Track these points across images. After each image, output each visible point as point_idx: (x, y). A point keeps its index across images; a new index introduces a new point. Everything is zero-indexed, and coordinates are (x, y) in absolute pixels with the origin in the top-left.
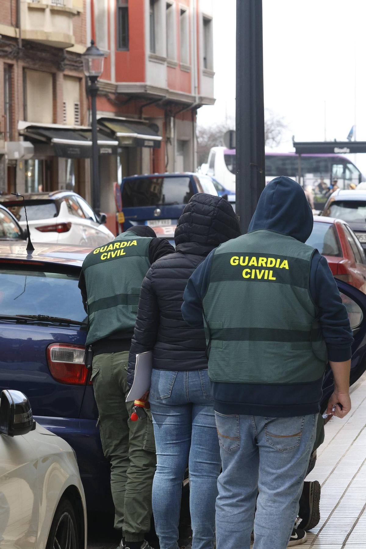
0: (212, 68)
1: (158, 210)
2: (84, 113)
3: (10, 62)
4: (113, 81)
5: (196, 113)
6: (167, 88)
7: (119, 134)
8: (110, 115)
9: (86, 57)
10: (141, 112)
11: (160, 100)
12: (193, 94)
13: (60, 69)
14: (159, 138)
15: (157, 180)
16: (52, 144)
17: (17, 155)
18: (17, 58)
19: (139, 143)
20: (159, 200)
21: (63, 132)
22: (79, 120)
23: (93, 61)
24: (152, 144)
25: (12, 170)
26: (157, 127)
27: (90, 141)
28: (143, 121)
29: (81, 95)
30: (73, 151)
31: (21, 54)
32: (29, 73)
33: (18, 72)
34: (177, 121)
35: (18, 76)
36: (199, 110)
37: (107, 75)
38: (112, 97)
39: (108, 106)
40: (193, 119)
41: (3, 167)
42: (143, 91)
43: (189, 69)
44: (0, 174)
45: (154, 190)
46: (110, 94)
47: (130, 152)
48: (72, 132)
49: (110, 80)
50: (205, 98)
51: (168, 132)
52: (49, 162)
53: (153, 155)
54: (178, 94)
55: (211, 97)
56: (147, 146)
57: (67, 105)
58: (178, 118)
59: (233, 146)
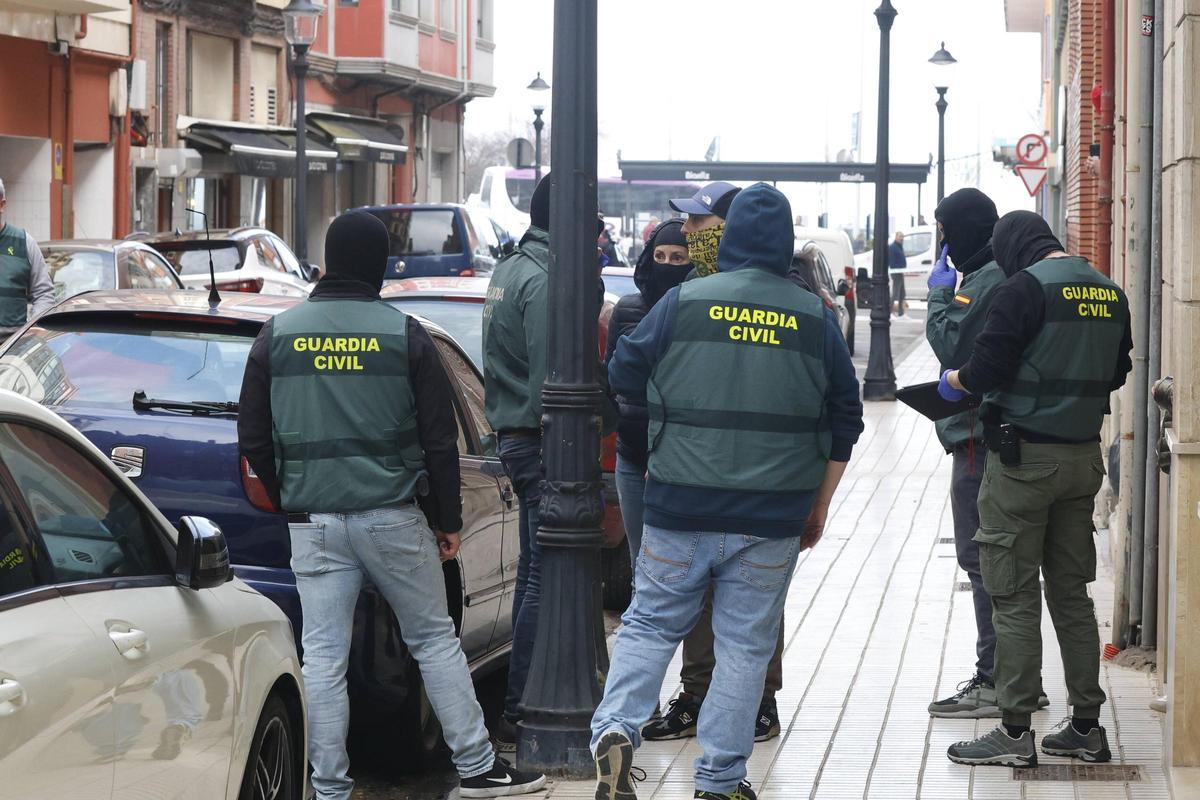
0: (490, 37)
1: (402, 264)
2: (284, 105)
3: (166, 19)
4: (331, 55)
5: (464, 110)
6: (418, 68)
7: (339, 140)
8: (325, 109)
9: (290, 14)
10: (375, 106)
11: (407, 86)
12: (459, 79)
13: (246, 33)
14: (404, 148)
15: (400, 216)
16: (231, 154)
17: (174, 171)
18: (177, 13)
19: (372, 155)
20: (403, 247)
21: (249, 135)
22: (275, 116)
23: (300, 19)
24: (391, 157)
25: (166, 195)
26: (401, 131)
27: (292, 149)
28: (377, 119)
29: (279, 76)
30: (265, 165)
31: (184, 8)
32: (195, 38)
33: (178, 36)
34: (432, 120)
35: (178, 43)
36: (468, 105)
37: (322, 44)
38: (329, 80)
39: (321, 94)
40: (458, 119)
41: (152, 189)
42: (379, 72)
43: (455, 37)
44: (146, 200)
45: (396, 230)
46: (325, 75)
47: (356, 170)
48: (263, 136)
49: (326, 53)
50: (478, 85)
51: (418, 139)
52: (225, 183)
53: (394, 175)
54: (436, 77)
55: (487, 83)
56: (383, 161)
57: (256, 91)
58: (434, 117)
59: (524, 163)
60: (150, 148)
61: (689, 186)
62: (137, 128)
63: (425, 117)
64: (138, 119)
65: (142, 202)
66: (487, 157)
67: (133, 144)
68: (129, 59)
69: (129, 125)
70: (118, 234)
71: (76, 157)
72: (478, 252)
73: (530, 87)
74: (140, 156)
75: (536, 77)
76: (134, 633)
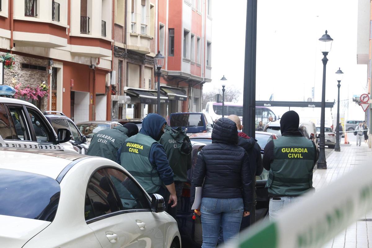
0: (210, 65)
1: (187, 129)
2: (153, 84)
3: (121, 59)
4: (166, 70)
5: (203, 86)
6: (191, 74)
7: (168, 94)
8: (165, 85)
9: (156, 58)
10: (178, 85)
11: (187, 79)
12: (202, 77)
13: (143, 63)
14: (186, 96)
15: (186, 115)
16: (139, 97)
17: (123, 102)
18: (124, 58)
19: (177, 98)
20: (187, 124)
21: (144, 92)
22: (151, 87)
23: (158, 60)
24: (183, 99)
25: (121, 109)
26: (186, 92)
27: (156, 96)
28: (179, 88)
29: (152, 76)
30: (148, 101)
31: (126, 56)
32: (129, 65)
33: (124, 64)
34: (194, 89)
35: (125, 66)
36: (204, 84)
37: (164, 67)
38: (166, 77)
39: (164, 81)
40: (201, 88)
41: (117, 107)
42: (180, 75)
43: (200, 65)
44: (115, 110)
45: (185, 119)
46: (164, 76)
47: (173, 102)
48: (148, 92)
49: (165, 69)
50: (207, 79)
51: (190, 94)
52: (137, 105)
53: (183, 104)
54: (195, 76)
55: (210, 78)
56: (180, 100)
57: (146, 80)
58: (194, 88)
59: (219, 101)
60: (116, 95)
61: (265, 108)
62: (113, 90)
63: (192, 88)
64: (113, 87)
65: (114, 110)
66: (208, 99)
67: (112, 94)
68: (111, 70)
69: (111, 89)
70: (107, 119)
71: (96, 98)
72: (208, 126)
73: (221, 80)
74: (114, 98)
75: (223, 77)
76: (142, 223)
